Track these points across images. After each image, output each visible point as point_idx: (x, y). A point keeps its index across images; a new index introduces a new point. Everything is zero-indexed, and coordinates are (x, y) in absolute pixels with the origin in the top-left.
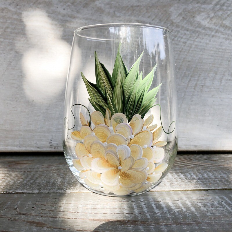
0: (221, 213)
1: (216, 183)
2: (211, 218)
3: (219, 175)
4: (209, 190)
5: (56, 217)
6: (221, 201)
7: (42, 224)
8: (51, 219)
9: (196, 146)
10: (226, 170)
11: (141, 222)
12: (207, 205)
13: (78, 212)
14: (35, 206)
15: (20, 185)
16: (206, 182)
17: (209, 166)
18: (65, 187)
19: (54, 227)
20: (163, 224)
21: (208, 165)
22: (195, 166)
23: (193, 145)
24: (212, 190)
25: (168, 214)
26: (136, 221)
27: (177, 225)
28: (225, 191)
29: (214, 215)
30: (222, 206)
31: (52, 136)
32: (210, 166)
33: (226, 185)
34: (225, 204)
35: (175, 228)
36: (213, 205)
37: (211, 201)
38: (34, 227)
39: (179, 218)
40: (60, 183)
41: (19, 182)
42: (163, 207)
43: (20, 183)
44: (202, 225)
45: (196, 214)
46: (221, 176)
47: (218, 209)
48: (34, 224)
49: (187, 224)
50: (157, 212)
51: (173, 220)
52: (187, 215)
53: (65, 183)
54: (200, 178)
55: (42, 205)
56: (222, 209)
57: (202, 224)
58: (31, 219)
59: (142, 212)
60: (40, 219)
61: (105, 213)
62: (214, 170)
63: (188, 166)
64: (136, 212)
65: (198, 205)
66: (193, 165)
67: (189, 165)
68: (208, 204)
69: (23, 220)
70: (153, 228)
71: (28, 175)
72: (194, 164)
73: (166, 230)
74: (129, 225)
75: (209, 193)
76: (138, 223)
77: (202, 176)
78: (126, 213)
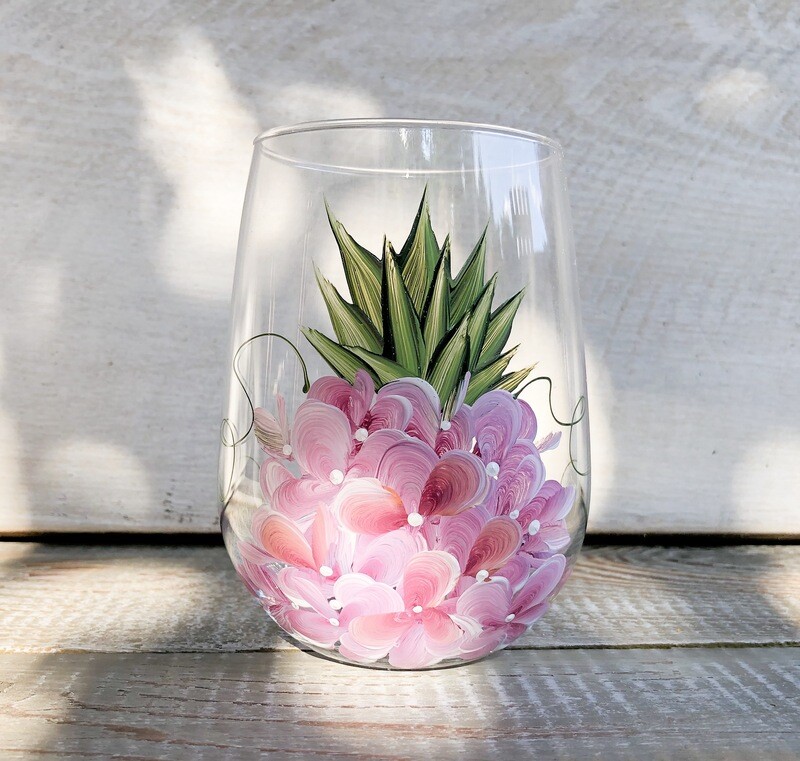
0: (704, 707)
1: (700, 628)
2: (670, 720)
3: (709, 606)
4: (675, 646)
5: (196, 717)
6: (706, 675)
7: (153, 733)
8: (179, 722)
9: (641, 518)
10: (733, 591)
11: (459, 730)
12: (663, 688)
13: (265, 702)
14: (127, 688)
15: (72, 630)
16: (666, 625)
17: (680, 581)
18: (218, 637)
19: (192, 741)
20: (525, 734)
21: (677, 578)
22: (636, 578)
23: (631, 515)
24: (682, 646)
25: (542, 710)
26: (442, 728)
27: (565, 736)
28: (724, 649)
29: (682, 711)
30: (706, 690)
31: (173, 480)
32: (684, 578)
33: (727, 633)
34: (717, 684)
35: (559, 744)
36: (680, 688)
37: (678, 676)
38: (130, 741)
39: (574, 721)
40: (202, 625)
41: (70, 619)
42: (526, 691)
43: (72, 622)
44: (642, 738)
45: (628, 709)
46: (714, 610)
47: (693, 696)
48: (130, 734)
49: (597, 735)
50: (506, 704)
51: (554, 725)
52: (600, 712)
53: (217, 623)
54: (648, 613)
55: (147, 683)
56: (707, 696)
57: (640, 735)
58: (119, 719)
59: (463, 702)
60: (148, 721)
61: (348, 707)
62: (696, 591)
63: (613, 580)
64: (444, 703)
65: (634, 687)
66: (629, 577)
67: (618, 575)
68: (668, 685)
69: (93, 722)
70: (492, 745)
71: (95, 601)
72: (633, 574)
73: (531, 751)
74: (421, 738)
75: (672, 656)
76: (449, 732)
77: (657, 608)
78: (412, 707)
